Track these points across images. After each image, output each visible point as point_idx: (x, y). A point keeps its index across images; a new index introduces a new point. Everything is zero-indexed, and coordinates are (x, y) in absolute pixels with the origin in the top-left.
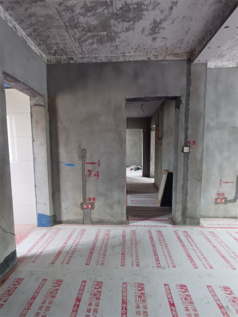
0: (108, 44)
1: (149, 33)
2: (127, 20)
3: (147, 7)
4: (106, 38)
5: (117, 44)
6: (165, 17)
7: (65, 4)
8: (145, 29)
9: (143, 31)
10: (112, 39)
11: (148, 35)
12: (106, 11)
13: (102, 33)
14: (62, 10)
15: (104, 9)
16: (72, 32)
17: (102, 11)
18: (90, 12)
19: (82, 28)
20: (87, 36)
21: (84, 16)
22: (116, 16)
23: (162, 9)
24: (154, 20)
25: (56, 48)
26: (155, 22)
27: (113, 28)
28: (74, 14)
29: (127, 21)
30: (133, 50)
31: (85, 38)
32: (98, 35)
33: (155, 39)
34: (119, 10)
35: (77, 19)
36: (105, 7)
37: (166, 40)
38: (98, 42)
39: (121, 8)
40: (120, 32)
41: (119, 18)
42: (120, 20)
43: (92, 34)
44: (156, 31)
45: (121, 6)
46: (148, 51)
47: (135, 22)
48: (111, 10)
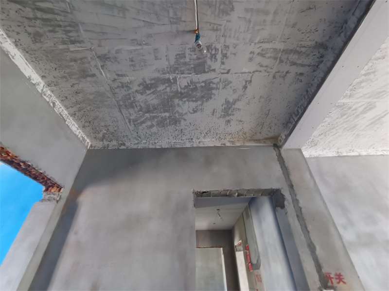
0: (171, 128)
1: (221, 115)
2: (194, 99)
3: (217, 85)
4: (168, 121)
5: (182, 128)
6: (239, 97)
7: (120, 80)
8: (215, 111)
9: (213, 112)
10: (175, 121)
11: (220, 117)
12: (168, 89)
13: (163, 115)
14: (116, 87)
15: (167, 87)
16: (127, 112)
17: (164, 90)
18: (149, 89)
19: (139, 108)
20: (145, 118)
21: (142, 94)
22: (180, 95)
23: (235, 88)
24: (226, 100)
25: (105, 131)
26: (227, 102)
27: (177, 109)
28: (130, 92)
29: (193, 101)
30: (203, 135)
31: (143, 119)
32: (158, 117)
33: (228, 122)
34: (184, 89)
35: (134, 97)
36: (167, 85)
37: (242, 123)
38: (158, 125)
39: (186, 87)
40: (186, 114)
41: (184, 98)
42: (185, 99)
43: (151, 114)
44: (230, 113)
45: (187, 84)
46: (221, 136)
47: (203, 102)
48: (174, 88)
